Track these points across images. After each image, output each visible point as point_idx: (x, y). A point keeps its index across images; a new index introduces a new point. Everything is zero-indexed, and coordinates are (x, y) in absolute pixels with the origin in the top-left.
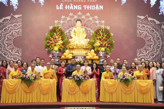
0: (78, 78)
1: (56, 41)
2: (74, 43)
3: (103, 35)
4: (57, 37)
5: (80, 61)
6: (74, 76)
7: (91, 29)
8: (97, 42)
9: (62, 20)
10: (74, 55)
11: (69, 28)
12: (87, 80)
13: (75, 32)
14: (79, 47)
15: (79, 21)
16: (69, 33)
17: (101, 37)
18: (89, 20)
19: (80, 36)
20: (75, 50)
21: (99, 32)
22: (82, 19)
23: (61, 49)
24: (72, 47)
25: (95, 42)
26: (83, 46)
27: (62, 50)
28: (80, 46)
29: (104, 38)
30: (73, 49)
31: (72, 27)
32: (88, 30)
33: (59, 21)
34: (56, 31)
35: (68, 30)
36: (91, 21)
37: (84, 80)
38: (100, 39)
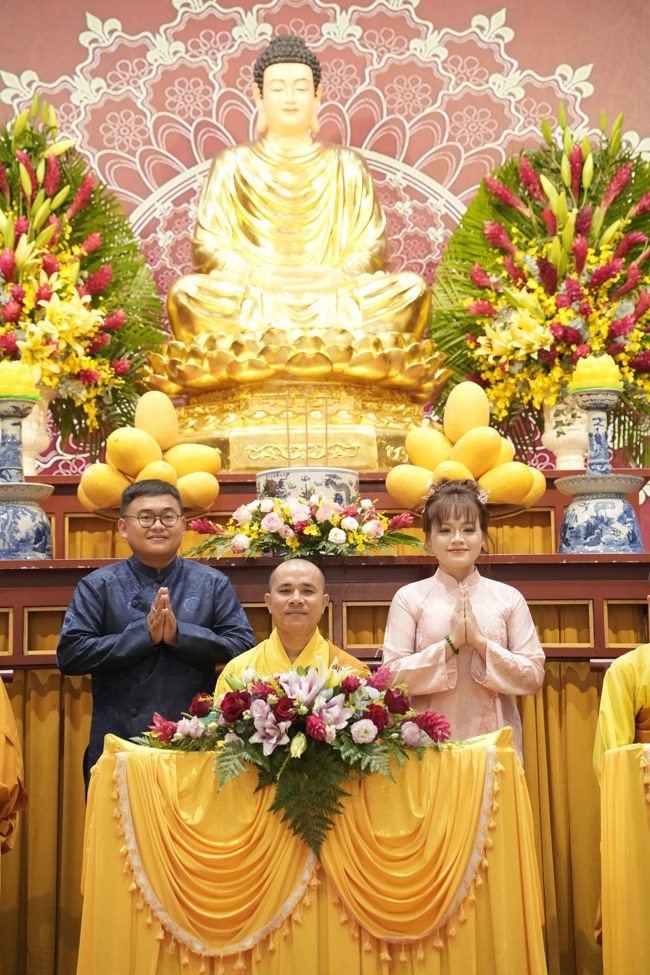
0: (292, 733)
1: (18, 297)
2: (242, 322)
3: (582, 227)
4: (26, 253)
5: (321, 517)
6: (236, 704)
7: (436, 171)
8: (513, 307)
9: (94, 74)
10: (237, 467)
11: (178, 164)
12: (416, 749)
13: (245, 201)
14: (303, 361)
15: (289, 58)
16: (178, 220)
17: (555, 250)
18: (411, 68)
19: (308, 247)
20: (255, 407)
21: (535, 193)
22: (331, 50)
23: (82, 395)
24: (216, 363)
25: (488, 312)
26: (350, 350)
27: (91, 410)
28: (310, 352)
29: (594, 263)
30: (224, 392)
31: (214, 150)
32: (396, 180)
33: (57, 86)
34: (14, 186)
35: (158, 193)
36: (427, 73)
37: (376, 761)
38: (549, 276)
